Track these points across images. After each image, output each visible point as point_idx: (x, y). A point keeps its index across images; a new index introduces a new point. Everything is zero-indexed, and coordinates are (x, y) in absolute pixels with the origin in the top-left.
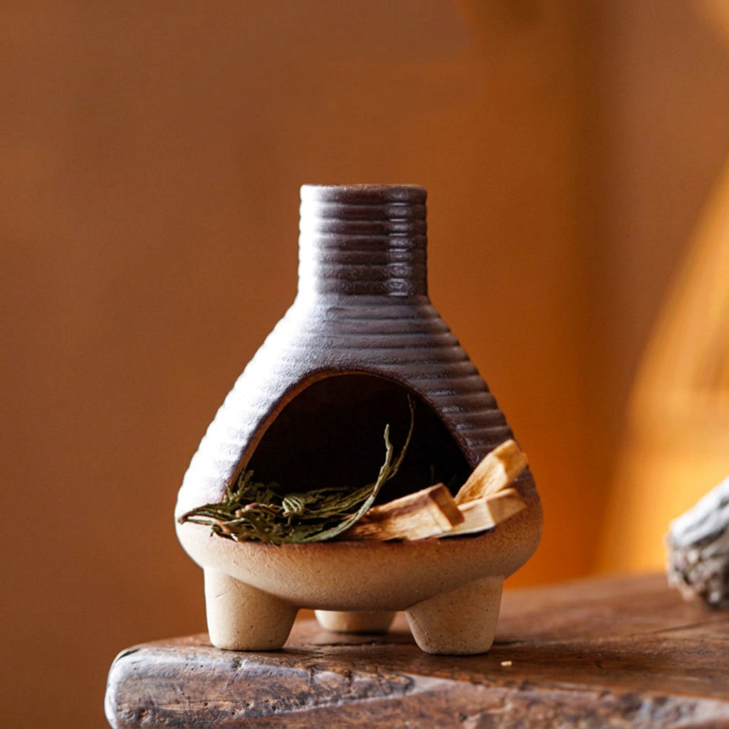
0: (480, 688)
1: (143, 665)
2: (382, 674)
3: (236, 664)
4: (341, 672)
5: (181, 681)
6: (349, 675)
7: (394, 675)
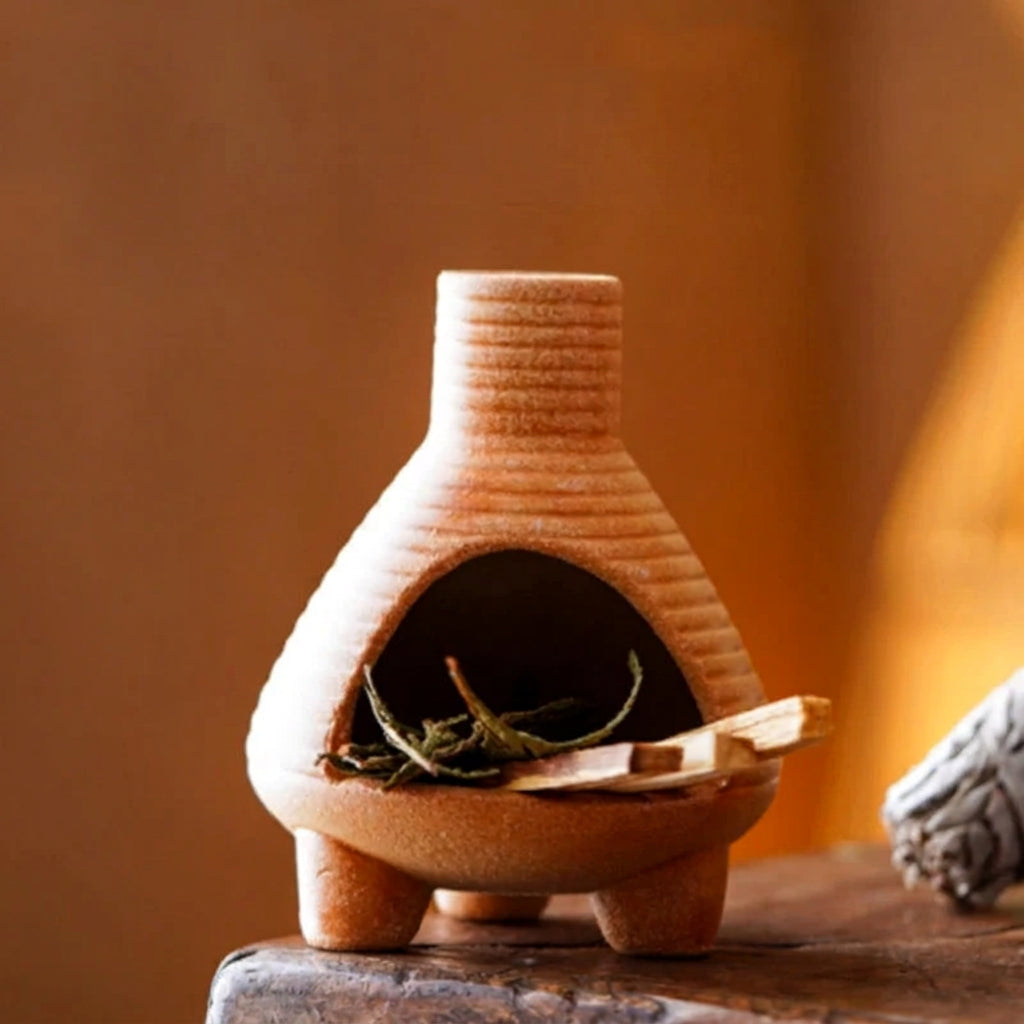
1: (262, 975)
2: (619, 995)
3: (401, 977)
4: (559, 992)
5: (319, 1000)
6: (570, 996)
7: (635, 998)
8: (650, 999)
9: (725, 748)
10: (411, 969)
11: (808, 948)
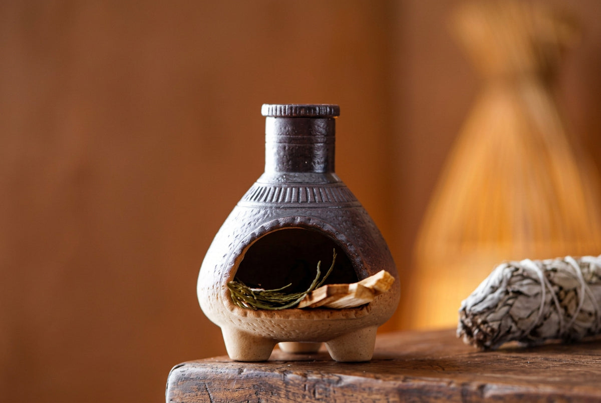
0: (380, 381)
1: (187, 373)
2: (324, 374)
3: (241, 371)
4: (301, 374)
5: (209, 381)
7: (330, 375)
8: (335, 376)
9: (361, 290)
10: (244, 367)
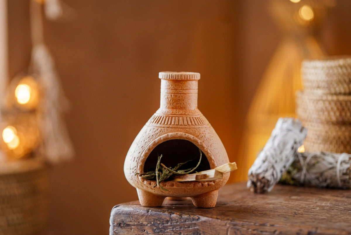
1: (121, 211)
4: (179, 214)
6: (181, 215)
8: (197, 216)
10: (150, 209)
11: (228, 205)
